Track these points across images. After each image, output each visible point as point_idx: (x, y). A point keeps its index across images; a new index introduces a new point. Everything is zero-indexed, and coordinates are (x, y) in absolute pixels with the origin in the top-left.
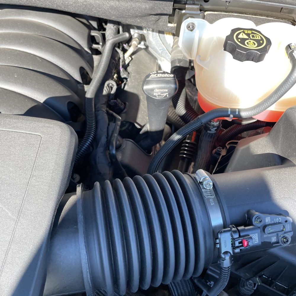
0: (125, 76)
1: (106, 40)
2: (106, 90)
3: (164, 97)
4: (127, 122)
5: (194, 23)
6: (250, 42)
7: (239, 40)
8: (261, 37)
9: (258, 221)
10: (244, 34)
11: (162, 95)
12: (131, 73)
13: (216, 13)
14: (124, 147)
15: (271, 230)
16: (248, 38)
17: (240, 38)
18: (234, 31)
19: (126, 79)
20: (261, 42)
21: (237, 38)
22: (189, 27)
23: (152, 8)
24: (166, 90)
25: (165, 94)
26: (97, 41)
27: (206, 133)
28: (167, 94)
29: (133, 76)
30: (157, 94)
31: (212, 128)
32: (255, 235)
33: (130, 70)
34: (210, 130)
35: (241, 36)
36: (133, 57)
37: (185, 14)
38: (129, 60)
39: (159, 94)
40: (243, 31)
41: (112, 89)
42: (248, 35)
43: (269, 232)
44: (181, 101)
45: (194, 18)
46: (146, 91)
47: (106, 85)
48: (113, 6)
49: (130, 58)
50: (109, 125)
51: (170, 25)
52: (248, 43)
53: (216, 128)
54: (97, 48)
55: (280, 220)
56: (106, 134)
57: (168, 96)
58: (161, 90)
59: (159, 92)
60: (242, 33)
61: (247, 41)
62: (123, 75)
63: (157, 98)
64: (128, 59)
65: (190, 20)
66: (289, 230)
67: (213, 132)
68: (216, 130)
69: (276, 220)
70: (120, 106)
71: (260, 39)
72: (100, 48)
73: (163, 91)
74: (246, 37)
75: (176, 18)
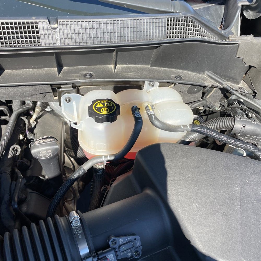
0: (32, 137)
1: (13, 111)
2: (10, 154)
3: (49, 157)
4: (33, 176)
5: (69, 97)
6: (104, 109)
7: (97, 109)
8: (112, 104)
9: (113, 243)
10: (100, 104)
11: (47, 155)
12: (37, 134)
13: (87, 87)
14: (29, 198)
15: (125, 248)
16: (103, 106)
17: (97, 107)
19: (33, 139)
20: (113, 108)
21: (95, 107)
22: (66, 100)
23: (35, 90)
24: (49, 151)
25: (49, 154)
26: (5, 113)
27: (96, 175)
28: (51, 153)
29: (38, 136)
30: (43, 155)
31: (99, 171)
32: (110, 256)
33: (36, 131)
34: (98, 172)
35: (98, 106)
36: (38, 121)
37: (62, 91)
38: (35, 124)
39: (44, 155)
40: (100, 101)
41: (17, 152)
42: (103, 104)
43: (123, 250)
44: (80, 150)
45: (70, 93)
46: (34, 154)
47: (11, 149)
48: (4, 92)
49: (35, 122)
50: (11, 184)
52: (103, 110)
53: (102, 170)
54: (5, 119)
55: (130, 239)
56: (9, 192)
57: (51, 155)
58: (46, 152)
59: (44, 153)
60: (99, 103)
61: (103, 109)
62: (30, 137)
63: (43, 158)
64: (33, 123)
65: (66, 95)
66: (139, 245)
67: (101, 174)
68: (102, 171)
69: (127, 240)
70: (26, 163)
71: (112, 106)
72: (8, 118)
73: (47, 152)
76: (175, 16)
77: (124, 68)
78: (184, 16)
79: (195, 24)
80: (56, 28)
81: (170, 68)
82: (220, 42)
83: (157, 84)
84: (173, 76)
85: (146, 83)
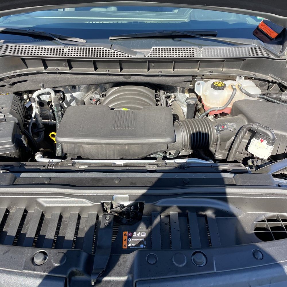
8: (222, 83)
13: (207, 80)
18: (214, 83)
22: (198, 84)
24: (194, 101)
25: (194, 103)
35: (216, 84)
37: (196, 80)
39: (192, 103)
42: (218, 83)
49: (171, 103)
51: (190, 85)
54: (158, 99)
65: (198, 82)
74: (217, 84)
75: (193, 82)
76: (254, 46)
77: (227, 70)
78: (258, 46)
79: (264, 50)
80: (201, 51)
81: (250, 71)
82: (276, 58)
83: (243, 78)
84: (252, 75)
85: (238, 78)
